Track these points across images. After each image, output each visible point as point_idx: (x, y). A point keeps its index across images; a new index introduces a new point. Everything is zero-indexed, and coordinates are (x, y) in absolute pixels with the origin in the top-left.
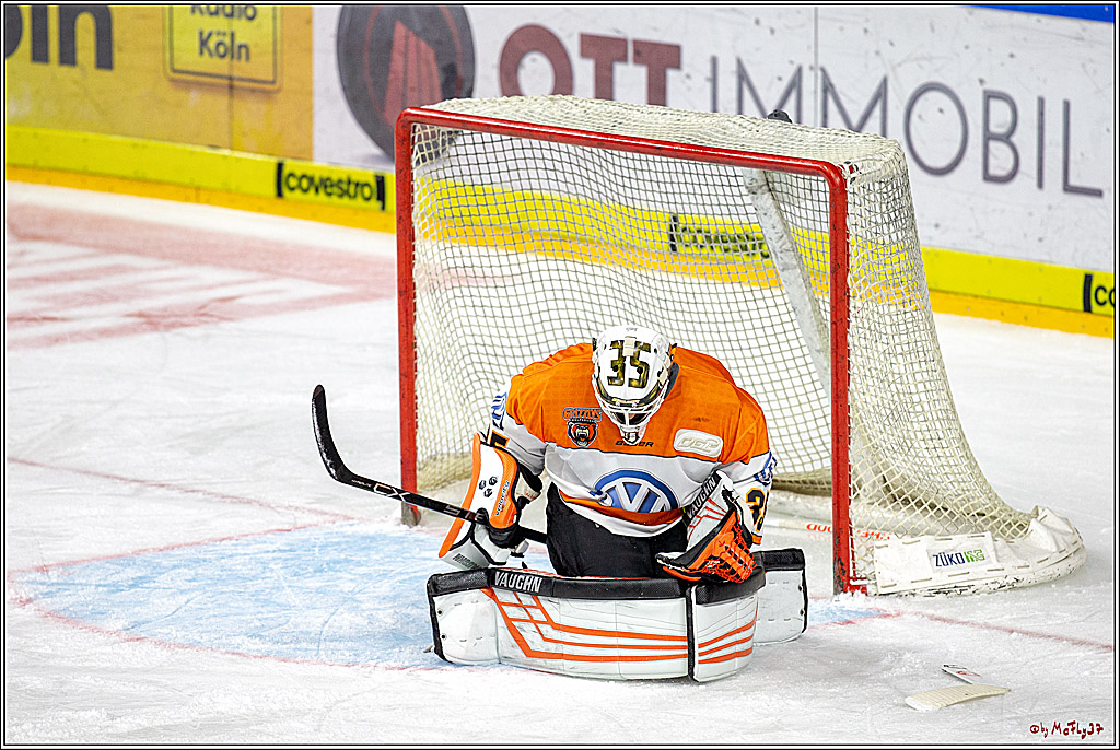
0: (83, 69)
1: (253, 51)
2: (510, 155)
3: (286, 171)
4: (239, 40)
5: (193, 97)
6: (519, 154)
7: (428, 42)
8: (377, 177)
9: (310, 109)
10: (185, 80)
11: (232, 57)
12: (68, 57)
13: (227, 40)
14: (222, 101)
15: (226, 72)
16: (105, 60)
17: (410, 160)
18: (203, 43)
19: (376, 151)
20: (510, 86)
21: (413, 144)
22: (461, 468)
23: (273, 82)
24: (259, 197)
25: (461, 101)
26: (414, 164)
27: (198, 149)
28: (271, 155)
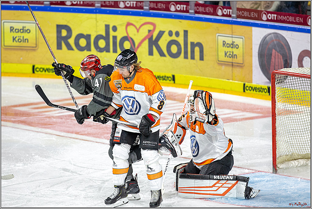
0: (196, 61)
1: (238, 56)
2: (299, 82)
3: (246, 86)
4: (234, 53)
5: (223, 68)
6: (301, 82)
7: (280, 54)
8: (268, 87)
9: (252, 70)
10: (221, 63)
11: (233, 57)
12: (193, 58)
13: (232, 54)
14: (230, 68)
15: (231, 61)
16: (202, 58)
17: (275, 83)
18: (226, 54)
19: (268, 81)
20: (301, 65)
21: (276, 79)
22: (287, 159)
23: (243, 64)
24: (239, 92)
25: (287, 68)
26: (276, 84)
27: (224, 80)
28: (242, 82)
